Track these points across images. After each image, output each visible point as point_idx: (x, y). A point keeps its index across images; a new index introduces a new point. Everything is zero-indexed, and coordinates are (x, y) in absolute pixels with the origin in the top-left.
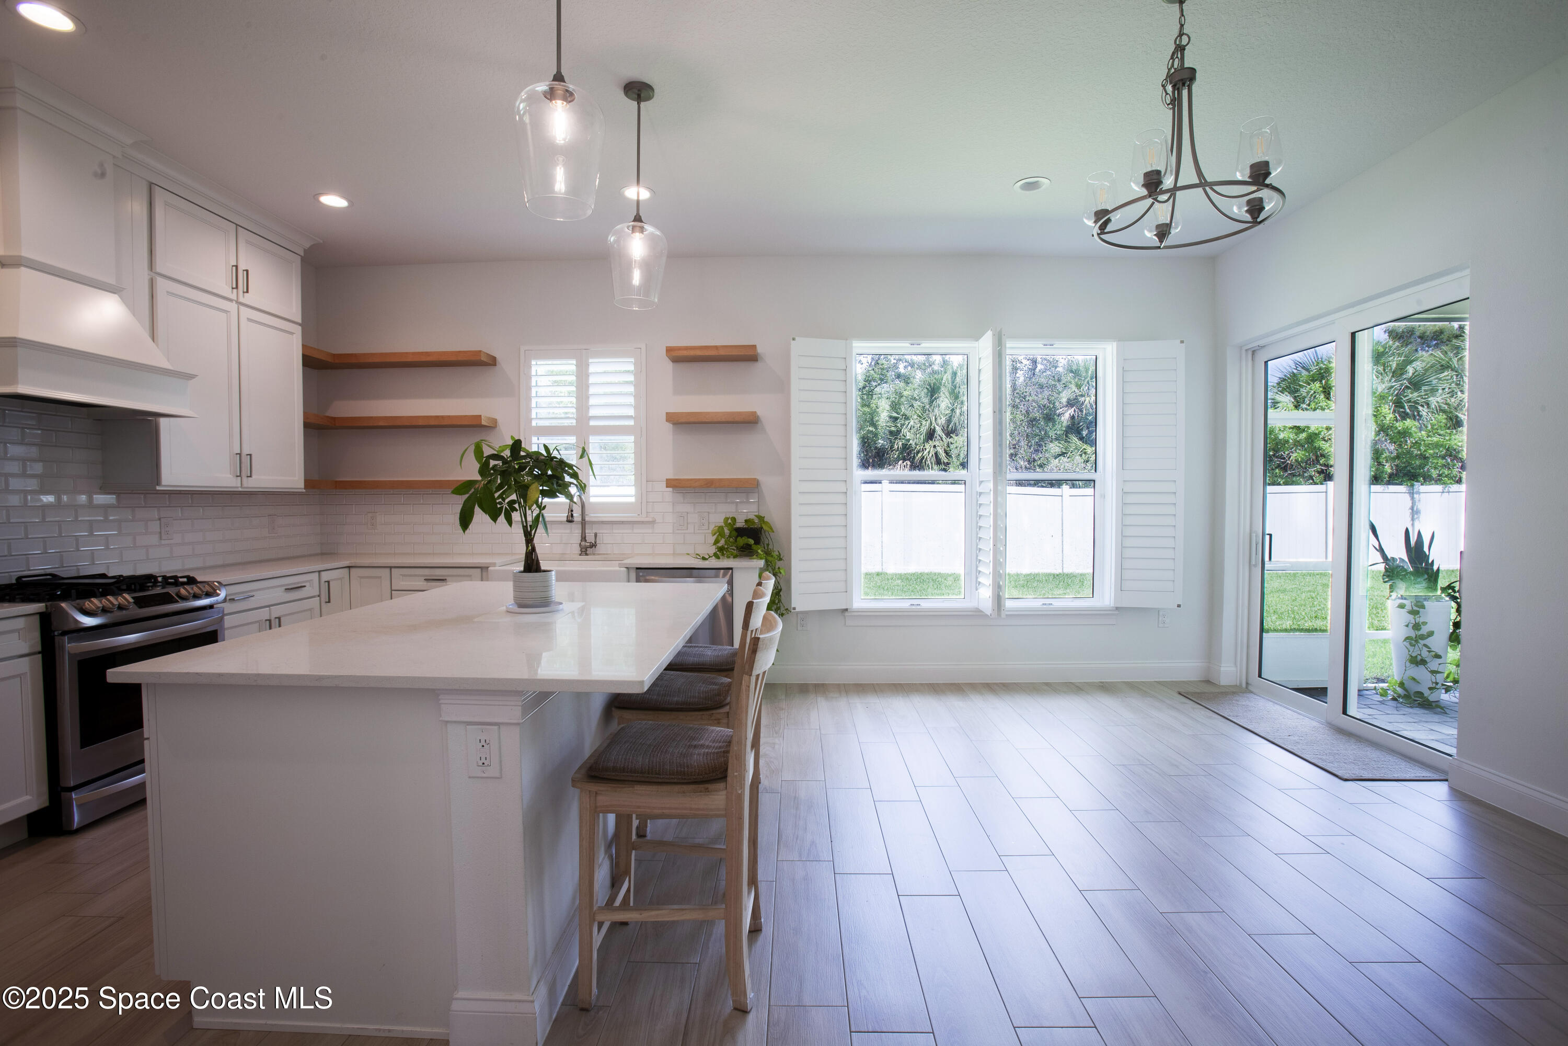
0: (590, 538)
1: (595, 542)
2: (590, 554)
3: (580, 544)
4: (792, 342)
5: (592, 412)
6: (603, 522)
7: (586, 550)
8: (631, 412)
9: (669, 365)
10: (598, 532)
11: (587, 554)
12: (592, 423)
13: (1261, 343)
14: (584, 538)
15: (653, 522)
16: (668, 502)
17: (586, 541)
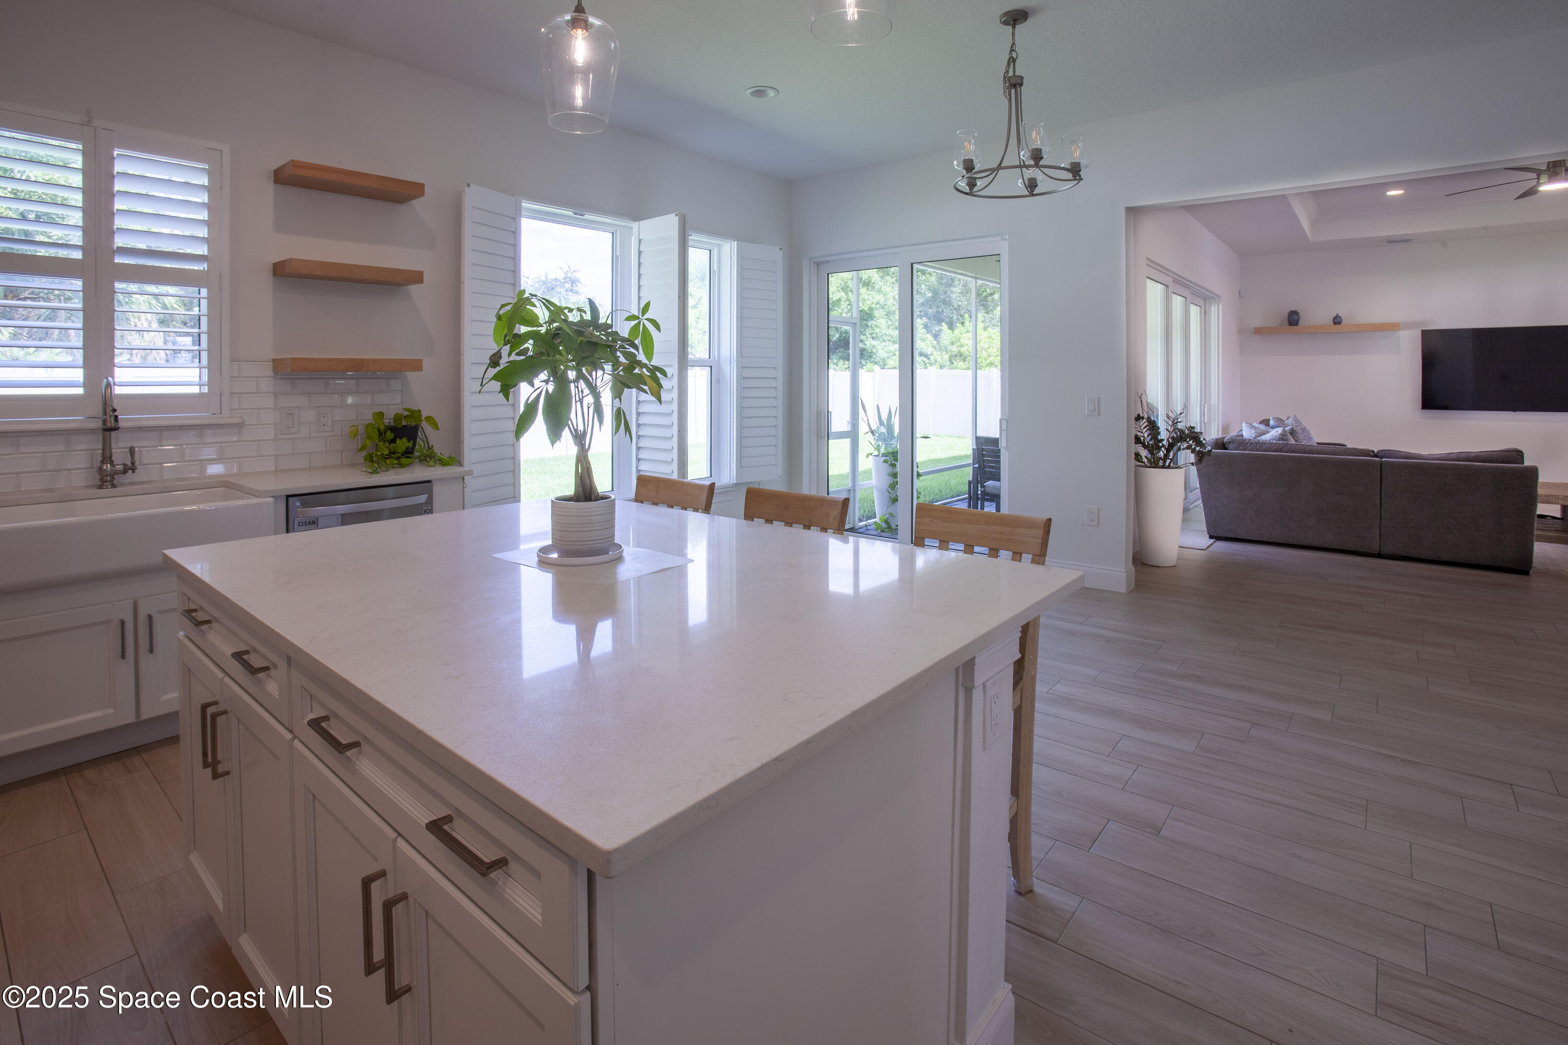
0: (120, 457)
1: (133, 463)
2: (122, 485)
3: (100, 469)
4: (467, 189)
5: (120, 241)
6: (141, 429)
7: (114, 478)
8: (202, 250)
9: (270, 188)
10: (134, 446)
11: (114, 486)
12: (118, 260)
13: (827, 259)
14: (107, 457)
15: (240, 426)
16: (267, 393)
17: (112, 462)
